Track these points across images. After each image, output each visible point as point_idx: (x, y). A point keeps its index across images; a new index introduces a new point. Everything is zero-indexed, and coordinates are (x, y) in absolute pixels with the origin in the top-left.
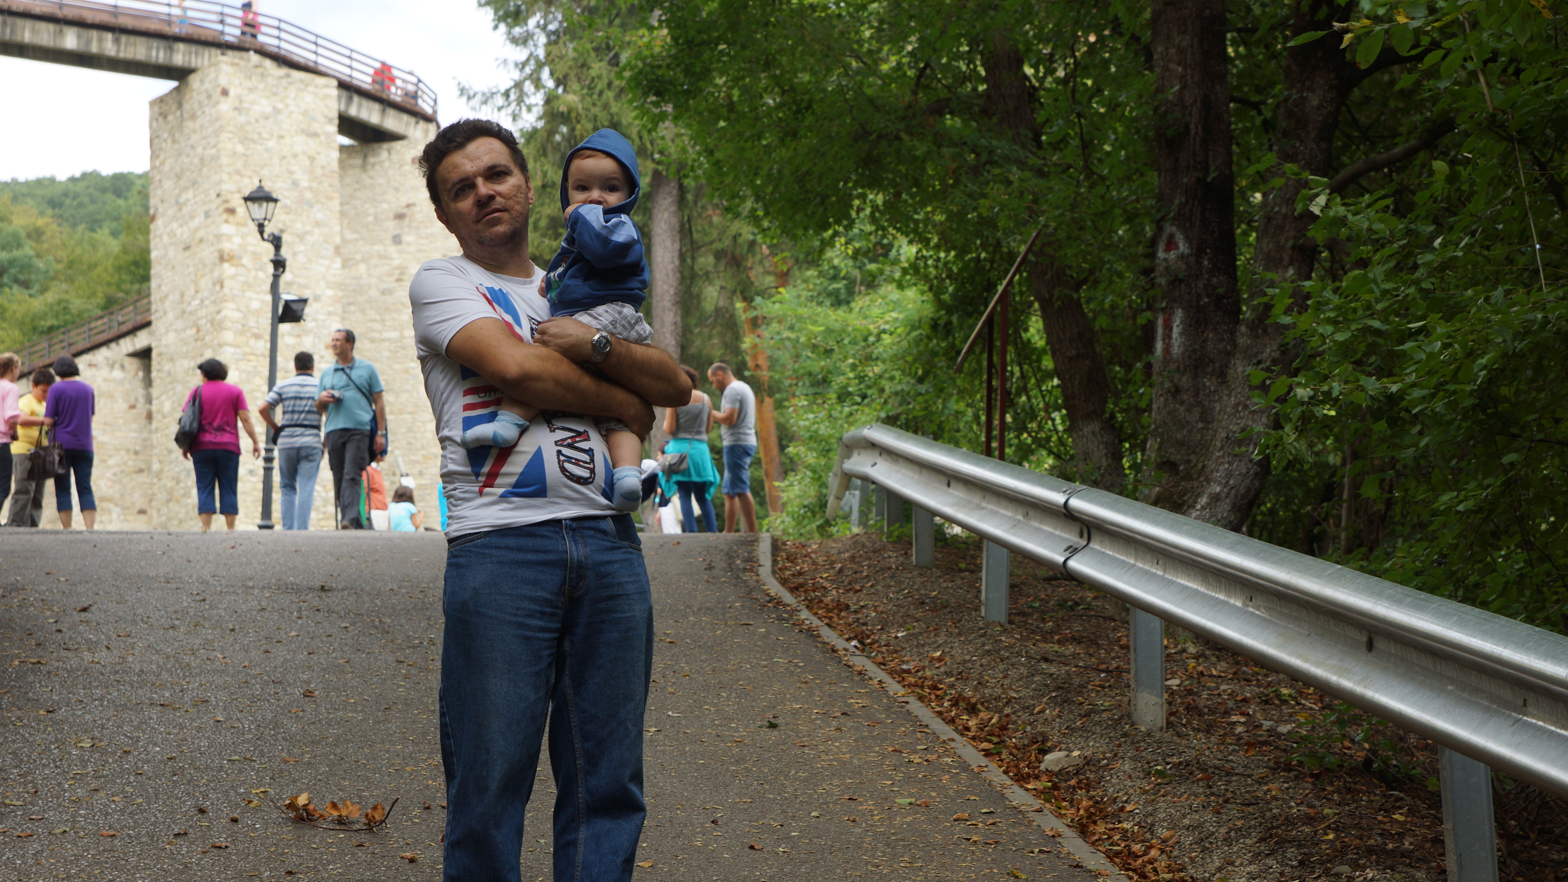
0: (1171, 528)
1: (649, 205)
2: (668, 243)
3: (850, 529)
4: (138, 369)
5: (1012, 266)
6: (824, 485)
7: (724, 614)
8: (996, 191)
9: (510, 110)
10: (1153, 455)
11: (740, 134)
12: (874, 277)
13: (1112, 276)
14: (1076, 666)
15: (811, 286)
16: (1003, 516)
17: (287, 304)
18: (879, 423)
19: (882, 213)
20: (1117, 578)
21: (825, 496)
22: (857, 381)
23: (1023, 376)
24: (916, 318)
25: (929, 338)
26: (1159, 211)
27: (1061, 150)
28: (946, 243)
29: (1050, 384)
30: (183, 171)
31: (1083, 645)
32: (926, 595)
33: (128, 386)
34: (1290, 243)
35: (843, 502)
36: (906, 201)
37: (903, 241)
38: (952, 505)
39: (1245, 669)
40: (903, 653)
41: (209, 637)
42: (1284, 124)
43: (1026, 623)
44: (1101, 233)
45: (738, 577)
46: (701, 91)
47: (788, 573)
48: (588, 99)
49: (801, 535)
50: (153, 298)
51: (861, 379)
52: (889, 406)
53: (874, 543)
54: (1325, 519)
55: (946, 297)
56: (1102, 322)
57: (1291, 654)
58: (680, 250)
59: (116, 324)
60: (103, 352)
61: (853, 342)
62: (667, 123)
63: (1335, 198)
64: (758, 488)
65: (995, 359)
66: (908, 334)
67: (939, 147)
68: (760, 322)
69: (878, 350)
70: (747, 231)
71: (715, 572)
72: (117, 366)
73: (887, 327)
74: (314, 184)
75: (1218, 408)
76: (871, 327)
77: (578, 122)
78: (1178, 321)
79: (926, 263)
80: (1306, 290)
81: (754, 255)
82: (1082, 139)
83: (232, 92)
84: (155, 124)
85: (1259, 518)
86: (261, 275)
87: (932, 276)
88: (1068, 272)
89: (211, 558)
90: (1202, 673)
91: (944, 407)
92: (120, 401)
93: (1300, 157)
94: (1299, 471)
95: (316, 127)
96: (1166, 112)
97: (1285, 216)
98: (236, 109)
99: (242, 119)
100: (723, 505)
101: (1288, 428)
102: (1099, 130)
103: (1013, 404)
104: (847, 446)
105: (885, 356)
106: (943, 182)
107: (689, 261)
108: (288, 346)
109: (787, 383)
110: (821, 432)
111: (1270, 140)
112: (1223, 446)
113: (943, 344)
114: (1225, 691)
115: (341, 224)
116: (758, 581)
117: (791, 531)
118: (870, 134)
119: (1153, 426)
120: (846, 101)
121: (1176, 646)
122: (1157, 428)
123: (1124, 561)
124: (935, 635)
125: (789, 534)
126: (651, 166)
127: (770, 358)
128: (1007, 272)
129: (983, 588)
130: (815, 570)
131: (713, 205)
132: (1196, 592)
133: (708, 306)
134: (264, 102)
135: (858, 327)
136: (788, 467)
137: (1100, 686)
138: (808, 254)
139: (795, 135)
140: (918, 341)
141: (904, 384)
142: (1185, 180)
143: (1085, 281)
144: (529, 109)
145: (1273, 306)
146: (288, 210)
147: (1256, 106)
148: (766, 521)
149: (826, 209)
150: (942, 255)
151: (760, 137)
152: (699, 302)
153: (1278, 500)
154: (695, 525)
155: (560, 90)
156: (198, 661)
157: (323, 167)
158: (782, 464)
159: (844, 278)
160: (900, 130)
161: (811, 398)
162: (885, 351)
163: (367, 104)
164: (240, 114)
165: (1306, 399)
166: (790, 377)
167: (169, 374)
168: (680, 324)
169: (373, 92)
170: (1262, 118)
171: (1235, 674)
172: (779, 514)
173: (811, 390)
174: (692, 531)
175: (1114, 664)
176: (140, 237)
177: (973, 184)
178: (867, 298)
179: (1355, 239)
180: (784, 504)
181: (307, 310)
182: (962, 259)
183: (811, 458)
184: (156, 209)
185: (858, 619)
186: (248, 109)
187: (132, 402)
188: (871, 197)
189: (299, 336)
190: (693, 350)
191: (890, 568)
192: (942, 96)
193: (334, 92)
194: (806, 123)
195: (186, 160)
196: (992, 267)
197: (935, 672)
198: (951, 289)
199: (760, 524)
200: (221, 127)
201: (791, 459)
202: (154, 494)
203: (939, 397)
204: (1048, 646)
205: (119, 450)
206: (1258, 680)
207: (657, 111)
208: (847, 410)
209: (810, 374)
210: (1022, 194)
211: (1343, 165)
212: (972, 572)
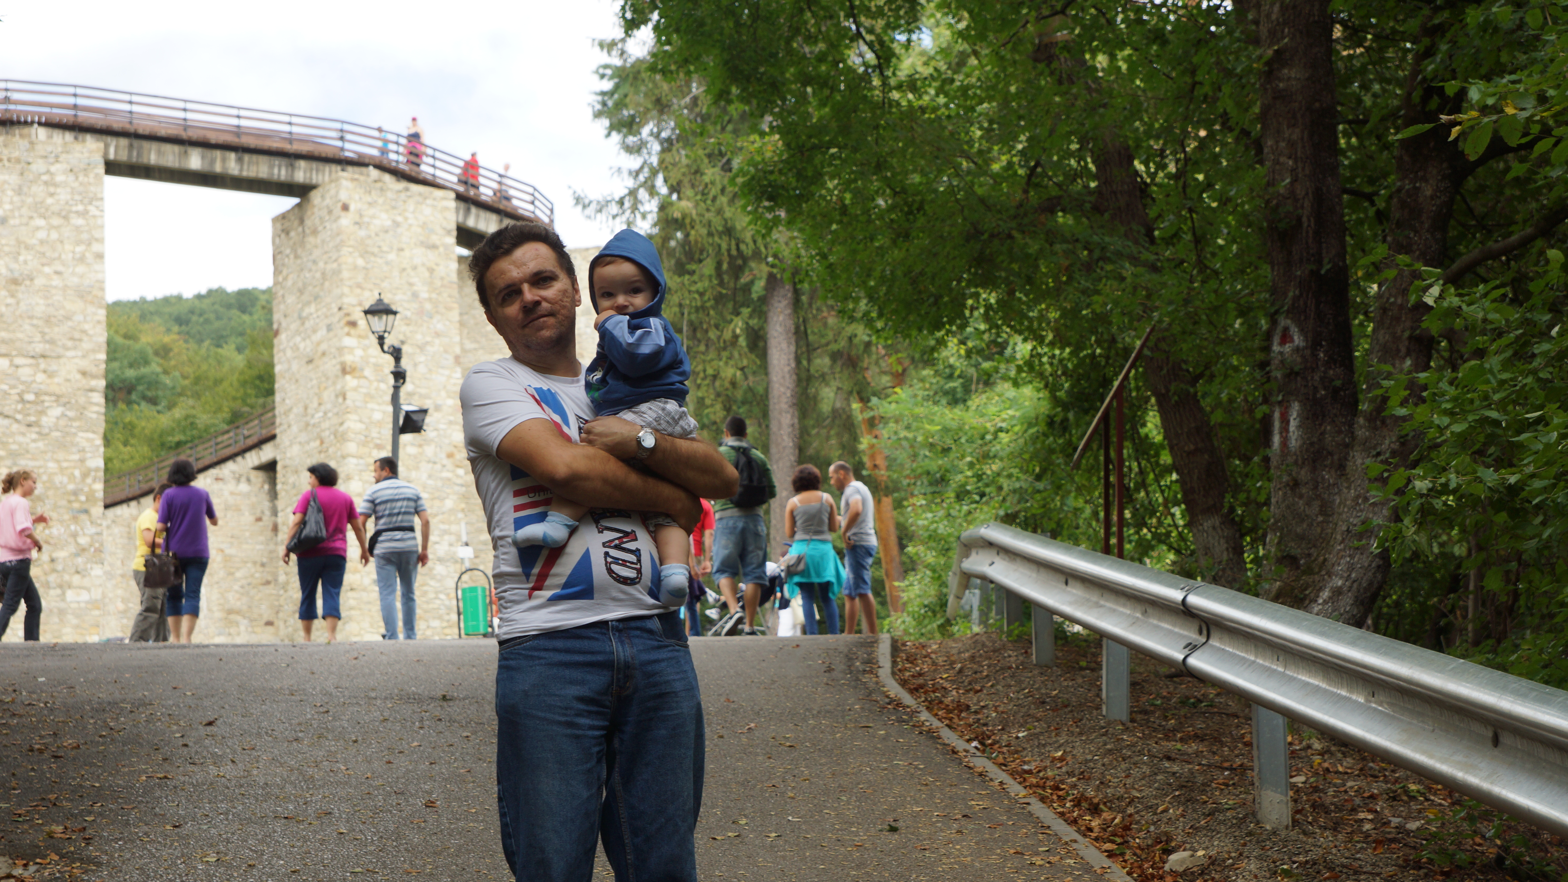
0: (1290, 623)
1: (765, 308)
2: (784, 345)
3: (971, 628)
4: (264, 482)
5: (1127, 361)
6: (944, 584)
7: (843, 717)
8: (1109, 287)
9: (624, 218)
10: (1273, 550)
11: (853, 238)
12: (989, 376)
13: (1227, 370)
14: (1200, 764)
15: (927, 386)
16: (1122, 614)
17: (408, 415)
18: (998, 523)
19: (996, 313)
20: (1238, 675)
21: (945, 595)
22: (975, 479)
23: (1141, 472)
24: (1033, 415)
25: (1045, 435)
26: (1272, 304)
27: (1174, 245)
28: (1060, 341)
29: (1169, 480)
30: (305, 285)
31: (1206, 743)
32: (1047, 694)
33: (254, 499)
34: (1407, 334)
35: (963, 601)
36: (1020, 299)
37: (1018, 339)
38: (1071, 604)
39: (1371, 764)
40: (1024, 753)
41: (333, 749)
42: (1398, 215)
43: (1148, 721)
44: (1215, 327)
45: (858, 679)
46: (813, 195)
47: (907, 674)
48: (702, 204)
49: (922, 634)
50: (277, 412)
51: (979, 477)
52: (1008, 504)
53: (994, 642)
54: (1452, 611)
55: (1061, 394)
56: (1218, 417)
57: (1416, 750)
58: (796, 352)
59: (241, 437)
60: (230, 466)
61: (970, 441)
62: (781, 228)
63: (1449, 289)
64: (879, 588)
65: (1113, 454)
66: (1026, 431)
67: (1051, 245)
68: (877, 422)
69: (996, 448)
70: (862, 333)
71: (834, 674)
72: (243, 479)
73: (1004, 425)
74: (434, 296)
75: (1338, 501)
76: (988, 425)
77: (693, 227)
78: (1295, 415)
79: (1040, 361)
80: (1424, 382)
81: (869, 356)
82: (1194, 234)
83: (352, 207)
84: (277, 240)
85: (1385, 610)
86: (383, 386)
87: (1047, 374)
88: (1184, 366)
89: (334, 669)
90: (1327, 770)
91: (1063, 504)
92: (247, 514)
93: (1415, 247)
94: (1424, 562)
95: (434, 239)
96: (1278, 206)
97: (1401, 307)
98: (356, 223)
99: (362, 233)
100: (844, 605)
101: (1407, 521)
102: (1211, 224)
103: (1131, 500)
104: (965, 545)
105: (1001, 454)
106: (1056, 279)
107: (805, 363)
108: (410, 455)
109: (905, 482)
110: (940, 531)
111: (1384, 231)
112: (1343, 540)
113: (1061, 441)
114: (1352, 787)
115: (461, 334)
116: (877, 683)
117: (911, 631)
118: (983, 234)
119: (1272, 520)
120: (957, 201)
121: (1301, 742)
122: (1276, 522)
123: (1244, 658)
124: (1057, 735)
125: (910, 634)
126: (765, 269)
127: (887, 457)
128: (1122, 367)
129: (1104, 687)
130: (935, 670)
131: (827, 306)
132: (1317, 689)
133: (825, 407)
134: (384, 216)
135: (975, 425)
136: (909, 567)
137: (1224, 784)
138: (923, 353)
139: (907, 236)
140: (1035, 439)
141: (1024, 481)
142: (1299, 273)
143: (1201, 376)
144: (644, 216)
145: (1389, 397)
146: (408, 321)
147: (1370, 198)
148: (886, 622)
149: (939, 308)
150: (1057, 352)
151: (872, 239)
152: (815, 404)
153: (1403, 592)
154: (816, 627)
155: (675, 197)
156: (321, 774)
157: (442, 279)
158: (903, 563)
159: (959, 377)
160: (1012, 229)
161: (929, 497)
162: (1002, 449)
163: (484, 215)
164: (360, 228)
165: (1425, 492)
166: (908, 477)
167: (294, 486)
168: (797, 426)
169: (491, 203)
170: (1374, 209)
171: (1361, 770)
172: (899, 614)
173: (930, 489)
174: (812, 633)
175: (1238, 762)
176: (265, 352)
177: (1086, 281)
178: (984, 396)
179: (1470, 328)
180: (905, 604)
181: (428, 420)
182: (1077, 356)
183: (930, 558)
184: (280, 324)
185: (979, 719)
186: (368, 223)
187: (258, 515)
188: (984, 296)
189: (420, 446)
190: (811, 451)
191: (1010, 668)
192: (1054, 194)
193: (452, 204)
194: (919, 224)
195: (308, 275)
196: (1107, 363)
197: (1056, 772)
198: (1067, 385)
199: (881, 624)
200: (342, 241)
201: (911, 558)
202: (281, 606)
203: (1057, 494)
204: (1170, 745)
205: (246, 562)
206: (1385, 776)
207: (769, 216)
208: (965, 508)
209: (928, 473)
210: (1135, 288)
211: (1460, 254)
212: (1093, 670)
